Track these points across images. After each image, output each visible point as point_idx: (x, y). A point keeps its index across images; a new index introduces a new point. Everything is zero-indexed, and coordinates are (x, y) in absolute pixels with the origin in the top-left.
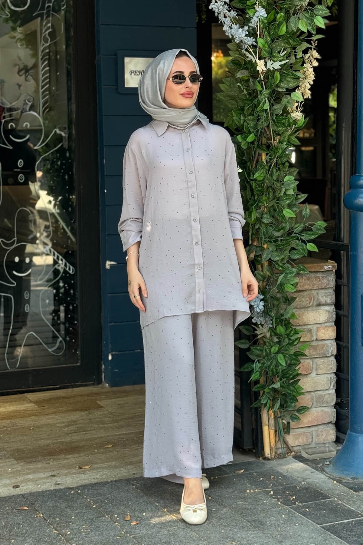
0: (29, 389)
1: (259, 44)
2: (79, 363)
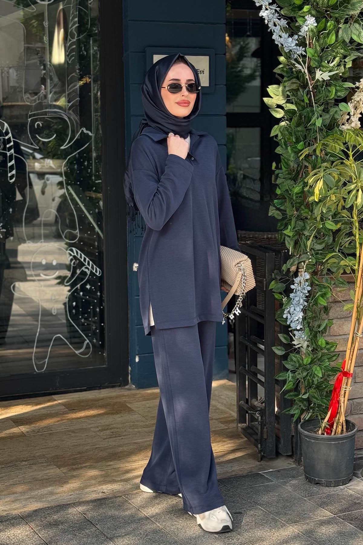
0: (56, 391)
1: (309, 54)
2: (106, 365)
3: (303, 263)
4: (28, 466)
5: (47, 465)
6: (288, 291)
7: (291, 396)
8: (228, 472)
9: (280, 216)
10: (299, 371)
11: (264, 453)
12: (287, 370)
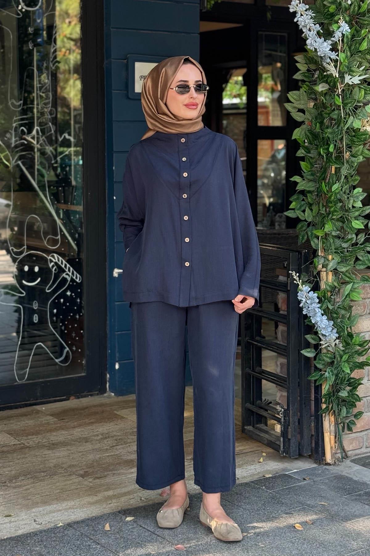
0: (37, 401)
1: (340, 58)
2: (84, 373)
4: (49, 477)
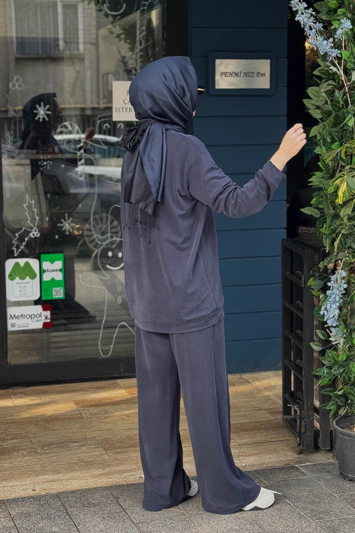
0: (121, 375)
1: (344, 57)
3: (339, 261)
4: (77, 447)
5: (95, 447)
6: (325, 289)
7: (328, 391)
8: (265, 463)
9: (319, 214)
10: (336, 367)
11: (303, 447)
12: (323, 365)
